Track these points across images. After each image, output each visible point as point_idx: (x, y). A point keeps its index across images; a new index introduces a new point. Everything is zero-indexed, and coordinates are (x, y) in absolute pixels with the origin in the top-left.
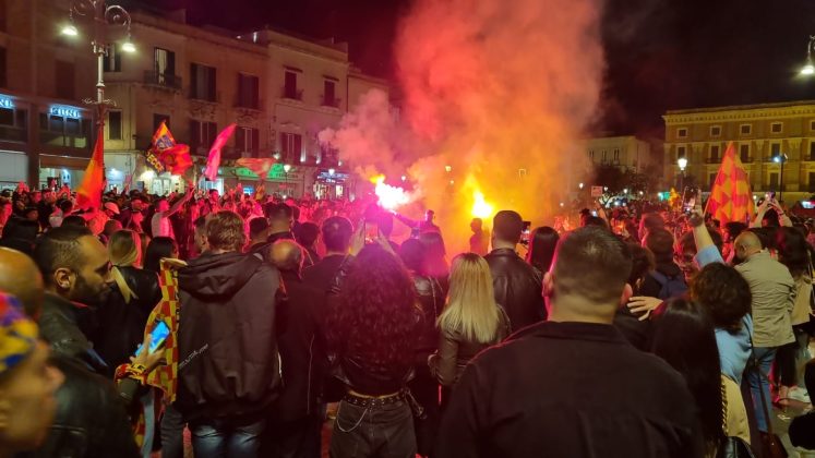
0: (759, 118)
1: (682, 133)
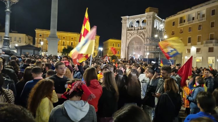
0: (60, 35)
1: (41, 36)
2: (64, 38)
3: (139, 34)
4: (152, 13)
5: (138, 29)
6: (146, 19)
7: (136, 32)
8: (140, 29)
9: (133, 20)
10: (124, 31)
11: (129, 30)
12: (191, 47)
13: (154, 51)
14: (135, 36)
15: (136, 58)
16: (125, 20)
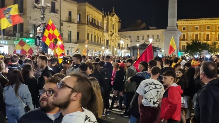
1: (184, 29)
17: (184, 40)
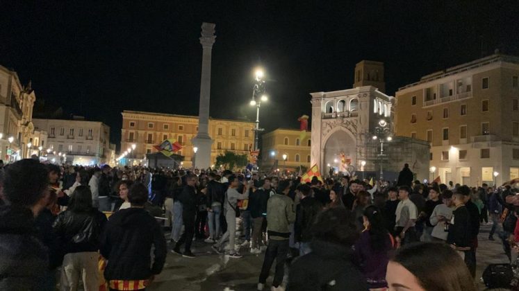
1: (132, 124)
2: (181, 128)
3: (346, 126)
4: (368, 88)
5: (344, 117)
6: (358, 98)
7: (339, 121)
8: (346, 115)
9: (332, 99)
10: (316, 120)
11: (325, 118)
12: (449, 148)
13: (376, 157)
14: (338, 128)
15: (340, 170)
16: (319, 99)
17: (150, 142)
